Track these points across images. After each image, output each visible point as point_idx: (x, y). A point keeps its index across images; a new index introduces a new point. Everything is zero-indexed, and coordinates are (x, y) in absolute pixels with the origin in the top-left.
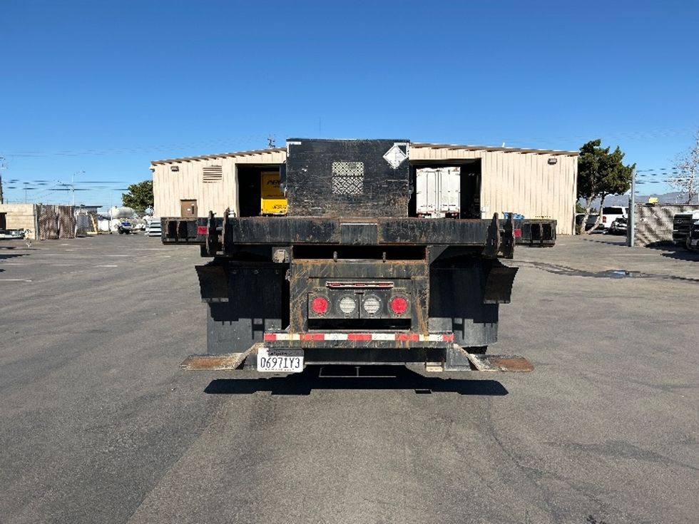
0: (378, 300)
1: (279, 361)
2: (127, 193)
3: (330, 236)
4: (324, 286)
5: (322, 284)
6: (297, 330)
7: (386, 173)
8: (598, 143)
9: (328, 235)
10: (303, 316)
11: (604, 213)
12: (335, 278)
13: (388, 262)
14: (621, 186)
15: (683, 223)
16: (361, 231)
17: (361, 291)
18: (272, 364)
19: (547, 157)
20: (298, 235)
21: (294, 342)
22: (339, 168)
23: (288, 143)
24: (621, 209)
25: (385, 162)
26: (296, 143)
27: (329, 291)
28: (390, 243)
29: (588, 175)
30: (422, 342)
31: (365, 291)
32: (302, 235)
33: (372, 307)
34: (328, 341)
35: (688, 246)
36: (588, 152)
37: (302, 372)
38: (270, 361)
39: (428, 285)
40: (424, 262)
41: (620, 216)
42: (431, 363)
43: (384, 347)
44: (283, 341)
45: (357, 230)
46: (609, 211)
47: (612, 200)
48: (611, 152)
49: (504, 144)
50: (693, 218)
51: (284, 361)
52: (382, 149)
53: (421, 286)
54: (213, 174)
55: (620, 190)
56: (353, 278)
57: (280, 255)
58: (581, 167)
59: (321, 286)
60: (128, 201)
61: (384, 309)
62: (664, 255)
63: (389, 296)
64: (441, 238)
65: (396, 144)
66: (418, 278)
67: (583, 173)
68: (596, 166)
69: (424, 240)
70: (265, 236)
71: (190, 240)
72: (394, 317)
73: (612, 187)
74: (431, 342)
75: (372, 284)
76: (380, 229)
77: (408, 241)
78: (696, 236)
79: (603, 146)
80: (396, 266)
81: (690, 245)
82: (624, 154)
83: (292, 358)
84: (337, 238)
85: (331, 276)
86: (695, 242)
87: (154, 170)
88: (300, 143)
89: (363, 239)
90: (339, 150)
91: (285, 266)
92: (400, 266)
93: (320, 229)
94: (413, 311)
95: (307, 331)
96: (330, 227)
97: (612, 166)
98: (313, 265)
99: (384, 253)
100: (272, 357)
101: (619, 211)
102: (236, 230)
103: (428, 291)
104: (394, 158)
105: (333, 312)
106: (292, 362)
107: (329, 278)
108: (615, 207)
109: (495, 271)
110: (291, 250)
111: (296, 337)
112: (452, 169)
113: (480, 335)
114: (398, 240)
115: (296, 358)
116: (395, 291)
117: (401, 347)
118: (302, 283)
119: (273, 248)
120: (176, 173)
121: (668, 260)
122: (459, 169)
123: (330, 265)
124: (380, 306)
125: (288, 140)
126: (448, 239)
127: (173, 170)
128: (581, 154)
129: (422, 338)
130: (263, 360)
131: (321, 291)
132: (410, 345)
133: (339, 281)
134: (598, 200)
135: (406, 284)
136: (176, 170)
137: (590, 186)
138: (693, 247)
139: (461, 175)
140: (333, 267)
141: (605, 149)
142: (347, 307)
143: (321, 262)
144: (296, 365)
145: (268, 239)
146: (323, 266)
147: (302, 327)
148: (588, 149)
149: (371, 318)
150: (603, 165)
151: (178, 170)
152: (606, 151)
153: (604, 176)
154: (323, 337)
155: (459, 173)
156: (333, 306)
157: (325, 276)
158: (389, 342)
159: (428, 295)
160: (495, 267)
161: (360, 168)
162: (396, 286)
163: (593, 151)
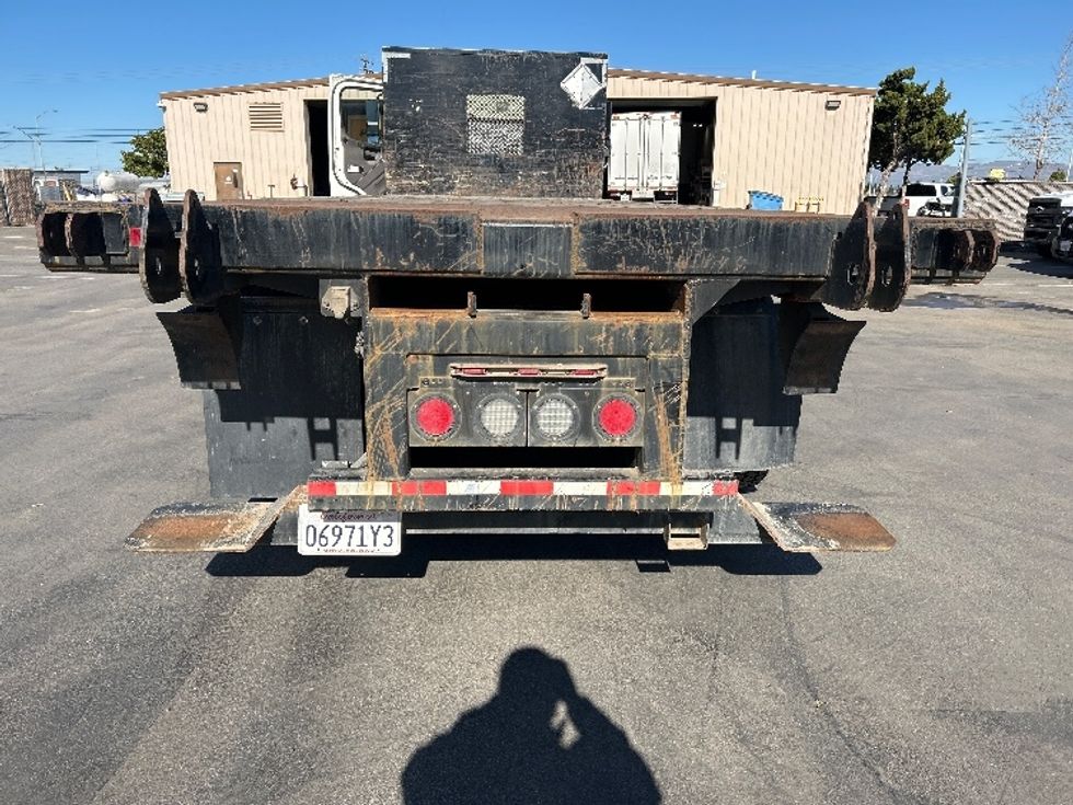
0: (570, 406)
1: (346, 532)
2: (130, 148)
3: (456, 257)
4: (444, 373)
5: (440, 369)
6: (383, 472)
7: (565, 116)
8: (910, 74)
9: (452, 252)
10: (397, 443)
11: (907, 195)
12: (470, 356)
13: (595, 318)
14: (939, 148)
15: (1044, 214)
16: (533, 244)
17: (531, 386)
18: (332, 539)
19: (824, 97)
20: (380, 254)
21: (378, 499)
22: (479, 105)
23: (385, 56)
24: (933, 187)
25: (564, 96)
26: (400, 55)
27: (456, 385)
28: (600, 274)
29: (890, 130)
30: (666, 499)
31: (539, 386)
32: (389, 250)
33: (556, 422)
34: (454, 498)
35: (1053, 253)
36: (893, 90)
37: (400, 555)
38: (328, 533)
39: (686, 372)
40: (680, 320)
41: (933, 199)
42: (676, 531)
43: (581, 507)
44: (353, 497)
45: (523, 239)
46: (917, 190)
47: (921, 172)
48: (929, 91)
49: (754, 73)
50: (1062, 205)
51: (357, 533)
52: (559, 71)
53: (670, 374)
54: (265, 118)
55: (936, 156)
56: (515, 357)
57: (338, 300)
58: (880, 115)
59: (436, 374)
60: (133, 163)
61: (583, 425)
62: (1012, 265)
63: (595, 395)
64: (723, 262)
65: (584, 61)
66: (664, 356)
67: (881, 126)
68: (904, 113)
69: (681, 265)
70: (298, 253)
71: (114, 261)
72: (604, 443)
73: (925, 151)
74: (685, 498)
75: (557, 368)
76: (577, 238)
77: (643, 270)
78: (1068, 234)
79: (918, 80)
80: (613, 329)
81: (1058, 251)
82: (949, 95)
83: (375, 525)
84: (475, 261)
85: (462, 352)
86: (1066, 245)
87: (164, 109)
88: (407, 56)
89: (537, 264)
90: (481, 71)
91: (352, 325)
92: (625, 329)
93: (433, 238)
94: (650, 431)
95: (406, 473)
96: (457, 230)
97: (930, 116)
98: (419, 326)
99: (587, 296)
100: (332, 524)
101: (930, 191)
102: (227, 239)
103: (684, 385)
104: (579, 87)
105: (467, 431)
106: (375, 534)
107: (455, 355)
108: (925, 184)
109: (814, 329)
110: (362, 289)
111: (383, 488)
112: (668, 115)
113: (762, 449)
114: (621, 267)
115: (384, 524)
116: (609, 384)
117: (618, 508)
118: (392, 368)
119: (321, 281)
120: (203, 114)
121: (1024, 276)
122: (679, 115)
123: (458, 327)
124: (575, 417)
125: (385, 50)
126: (741, 264)
127: (199, 110)
128: (881, 93)
129: (666, 489)
130: (311, 529)
131: (437, 385)
132: (640, 503)
133: (481, 361)
134: (901, 171)
135: (633, 370)
136: (203, 109)
137: (892, 147)
138: (1062, 254)
139: (681, 125)
140: (465, 331)
141: (921, 84)
142: (499, 422)
143: (436, 316)
144: (386, 541)
145: (305, 260)
146: (442, 326)
147: (396, 468)
148: (894, 84)
149: (554, 445)
150: (914, 113)
151: (205, 110)
152: (923, 89)
153: (915, 131)
154: (444, 489)
155: (678, 121)
156: (466, 419)
157: (447, 351)
158: (593, 498)
159: (685, 393)
160: (817, 319)
161: (516, 106)
162: (612, 373)
163: (901, 90)
